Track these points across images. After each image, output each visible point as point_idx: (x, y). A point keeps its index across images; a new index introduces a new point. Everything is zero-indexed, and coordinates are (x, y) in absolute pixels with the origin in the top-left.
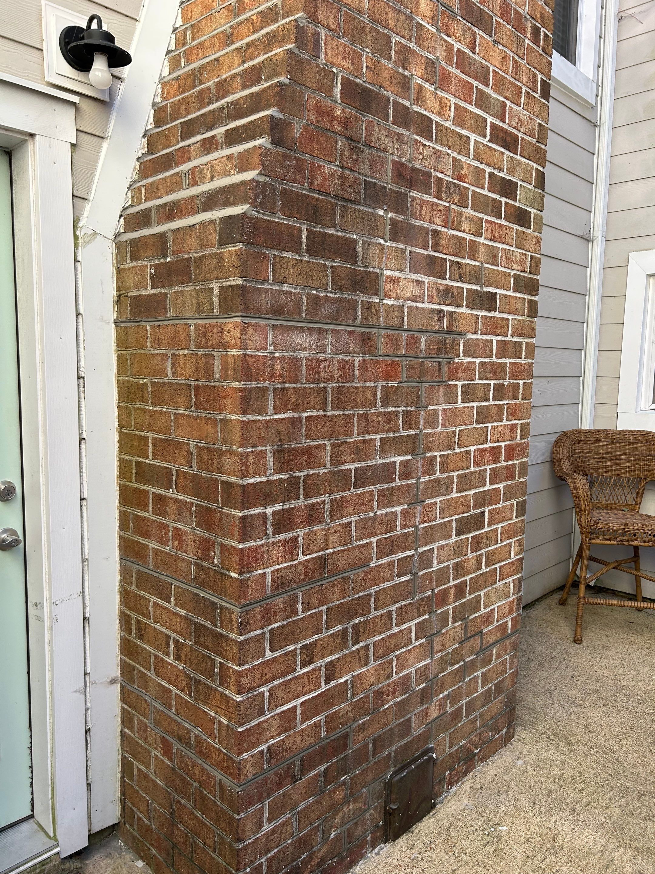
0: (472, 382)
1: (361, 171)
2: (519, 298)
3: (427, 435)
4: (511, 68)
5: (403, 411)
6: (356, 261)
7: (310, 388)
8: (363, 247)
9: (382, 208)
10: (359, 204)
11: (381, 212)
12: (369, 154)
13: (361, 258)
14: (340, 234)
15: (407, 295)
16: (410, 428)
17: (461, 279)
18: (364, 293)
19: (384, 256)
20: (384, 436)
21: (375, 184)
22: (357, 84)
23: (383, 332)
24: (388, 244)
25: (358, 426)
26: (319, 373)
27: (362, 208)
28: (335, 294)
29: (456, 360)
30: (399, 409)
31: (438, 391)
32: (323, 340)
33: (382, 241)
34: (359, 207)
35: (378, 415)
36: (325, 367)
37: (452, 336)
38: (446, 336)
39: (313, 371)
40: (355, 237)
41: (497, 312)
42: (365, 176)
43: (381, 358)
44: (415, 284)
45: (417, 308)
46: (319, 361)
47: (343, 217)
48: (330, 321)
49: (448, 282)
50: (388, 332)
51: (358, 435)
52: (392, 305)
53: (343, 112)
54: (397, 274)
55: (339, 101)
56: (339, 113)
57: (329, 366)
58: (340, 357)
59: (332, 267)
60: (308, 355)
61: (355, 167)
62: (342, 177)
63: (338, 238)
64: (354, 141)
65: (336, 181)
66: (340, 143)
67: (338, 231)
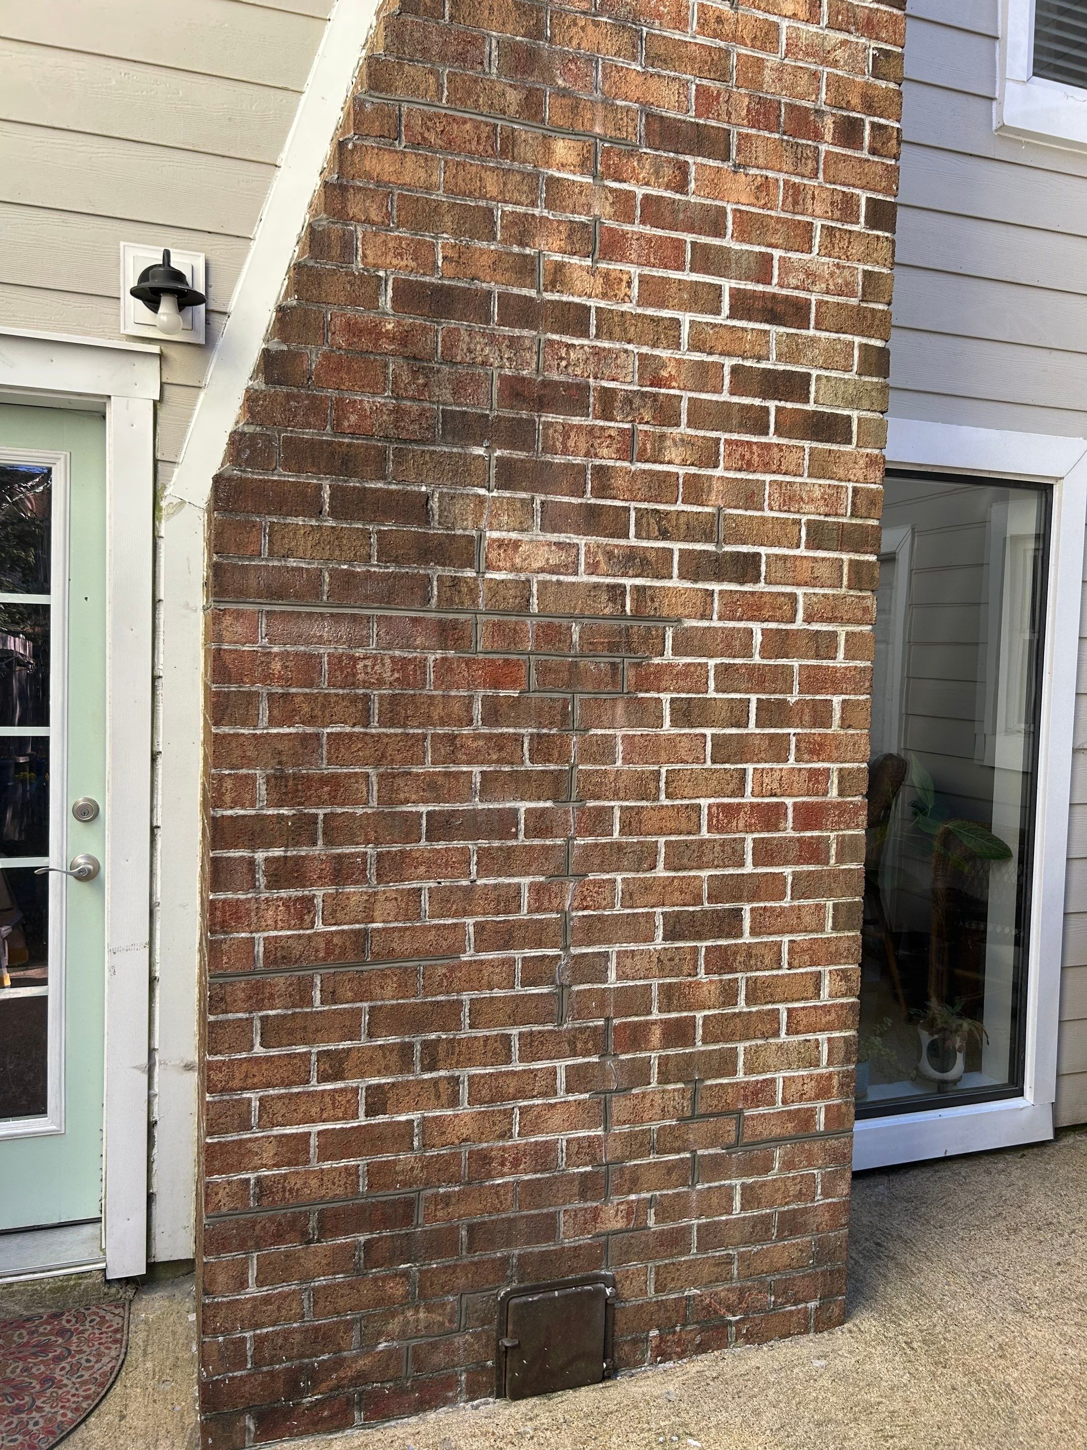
1: (435, 399)
4: (781, 198)
6: (428, 523)
7: (337, 695)
8: (440, 502)
9: (482, 446)
10: (433, 443)
11: (480, 451)
12: (450, 373)
13: (437, 517)
14: (393, 487)
15: (537, 565)
16: (548, 761)
18: (443, 565)
19: (485, 511)
20: (491, 769)
21: (465, 413)
22: (423, 284)
24: (493, 494)
26: (354, 675)
27: (438, 449)
28: (388, 567)
29: (656, 661)
30: (522, 731)
31: (613, 707)
32: (362, 629)
33: (482, 491)
34: (432, 448)
36: (366, 666)
39: (342, 672)
40: (424, 489)
42: (444, 404)
45: (559, 583)
46: (354, 660)
47: (397, 463)
48: (375, 605)
49: (634, 542)
50: (495, 618)
53: (399, 324)
54: (514, 535)
55: (391, 312)
56: (390, 327)
57: (374, 665)
58: (397, 653)
59: (379, 532)
60: (332, 651)
61: (423, 394)
62: (397, 411)
63: (391, 493)
64: (421, 360)
65: (385, 417)
66: (391, 367)
67: (390, 483)
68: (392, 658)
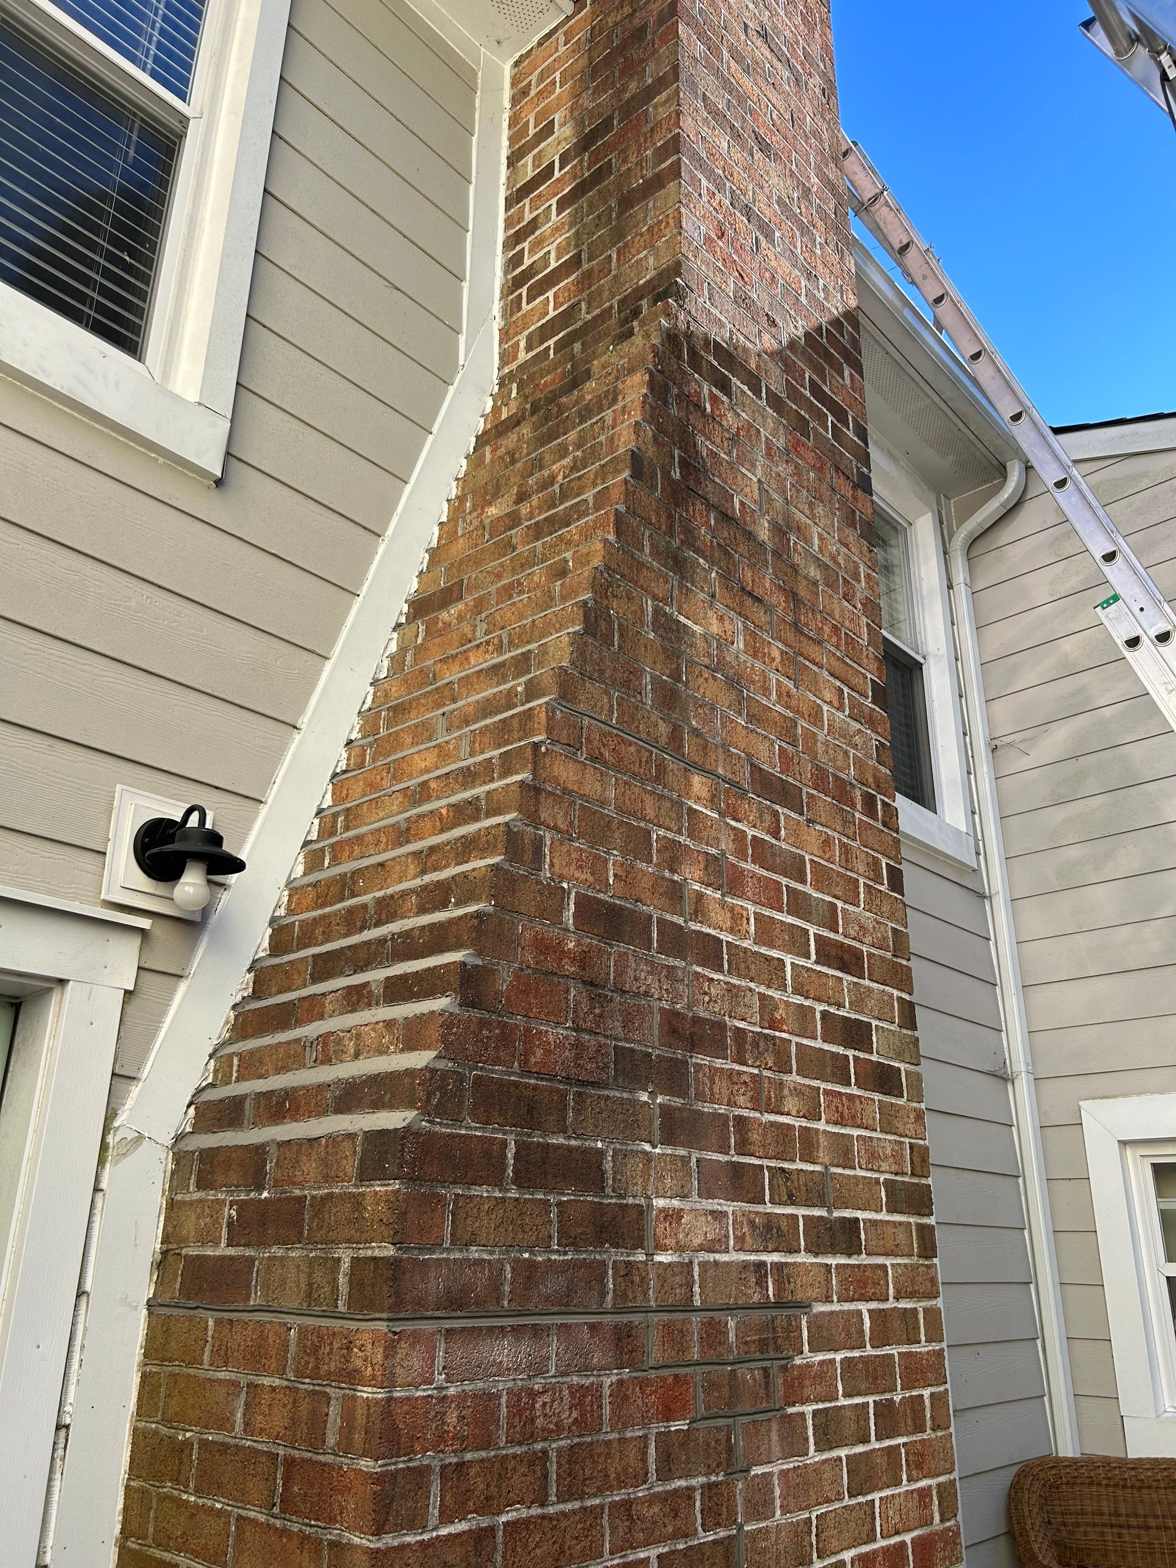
0: (833, 1404)
1: (608, 1033)
2: (900, 1223)
3: (753, 1535)
4: (837, 854)
5: (702, 1487)
6: (603, 1189)
7: (515, 1456)
8: (613, 1161)
9: (646, 1090)
10: (606, 1087)
11: (644, 1097)
12: (621, 1004)
13: (610, 1182)
14: (573, 1143)
15: (697, 1241)
16: (718, 1525)
17: (792, 1200)
18: (617, 1246)
19: (652, 1173)
20: (666, 1549)
21: (633, 1050)
22: (599, 902)
23: (655, 1318)
24: (658, 1150)
25: (612, 1533)
26: (532, 1421)
27: (611, 1094)
28: (565, 1253)
29: (798, 1361)
30: (694, 1482)
31: (769, 1431)
32: (542, 1348)
33: (647, 1147)
34: (606, 1092)
35: (652, 1499)
36: (544, 1404)
37: (786, 1312)
38: (774, 1312)
39: (521, 1417)
40: (600, 1145)
41: (864, 1256)
42: (615, 1039)
43: (652, 1374)
44: (709, 1218)
45: (716, 1262)
46: (533, 1395)
47: (577, 1112)
48: (555, 1309)
49: (769, 1208)
50: (665, 1317)
51: (612, 1553)
52: (670, 1264)
53: (579, 944)
54: (676, 1203)
55: (572, 928)
56: (571, 945)
57: (553, 1401)
58: (575, 1379)
59: (559, 1204)
60: (510, 1384)
61: (599, 1027)
62: (578, 1046)
63: (570, 1149)
64: (596, 986)
65: (567, 1053)
66: (573, 992)
67: (569, 1138)
68: (571, 1387)
